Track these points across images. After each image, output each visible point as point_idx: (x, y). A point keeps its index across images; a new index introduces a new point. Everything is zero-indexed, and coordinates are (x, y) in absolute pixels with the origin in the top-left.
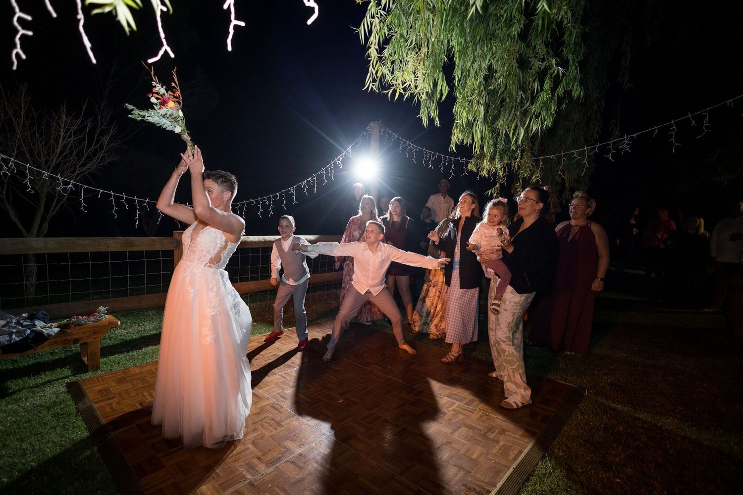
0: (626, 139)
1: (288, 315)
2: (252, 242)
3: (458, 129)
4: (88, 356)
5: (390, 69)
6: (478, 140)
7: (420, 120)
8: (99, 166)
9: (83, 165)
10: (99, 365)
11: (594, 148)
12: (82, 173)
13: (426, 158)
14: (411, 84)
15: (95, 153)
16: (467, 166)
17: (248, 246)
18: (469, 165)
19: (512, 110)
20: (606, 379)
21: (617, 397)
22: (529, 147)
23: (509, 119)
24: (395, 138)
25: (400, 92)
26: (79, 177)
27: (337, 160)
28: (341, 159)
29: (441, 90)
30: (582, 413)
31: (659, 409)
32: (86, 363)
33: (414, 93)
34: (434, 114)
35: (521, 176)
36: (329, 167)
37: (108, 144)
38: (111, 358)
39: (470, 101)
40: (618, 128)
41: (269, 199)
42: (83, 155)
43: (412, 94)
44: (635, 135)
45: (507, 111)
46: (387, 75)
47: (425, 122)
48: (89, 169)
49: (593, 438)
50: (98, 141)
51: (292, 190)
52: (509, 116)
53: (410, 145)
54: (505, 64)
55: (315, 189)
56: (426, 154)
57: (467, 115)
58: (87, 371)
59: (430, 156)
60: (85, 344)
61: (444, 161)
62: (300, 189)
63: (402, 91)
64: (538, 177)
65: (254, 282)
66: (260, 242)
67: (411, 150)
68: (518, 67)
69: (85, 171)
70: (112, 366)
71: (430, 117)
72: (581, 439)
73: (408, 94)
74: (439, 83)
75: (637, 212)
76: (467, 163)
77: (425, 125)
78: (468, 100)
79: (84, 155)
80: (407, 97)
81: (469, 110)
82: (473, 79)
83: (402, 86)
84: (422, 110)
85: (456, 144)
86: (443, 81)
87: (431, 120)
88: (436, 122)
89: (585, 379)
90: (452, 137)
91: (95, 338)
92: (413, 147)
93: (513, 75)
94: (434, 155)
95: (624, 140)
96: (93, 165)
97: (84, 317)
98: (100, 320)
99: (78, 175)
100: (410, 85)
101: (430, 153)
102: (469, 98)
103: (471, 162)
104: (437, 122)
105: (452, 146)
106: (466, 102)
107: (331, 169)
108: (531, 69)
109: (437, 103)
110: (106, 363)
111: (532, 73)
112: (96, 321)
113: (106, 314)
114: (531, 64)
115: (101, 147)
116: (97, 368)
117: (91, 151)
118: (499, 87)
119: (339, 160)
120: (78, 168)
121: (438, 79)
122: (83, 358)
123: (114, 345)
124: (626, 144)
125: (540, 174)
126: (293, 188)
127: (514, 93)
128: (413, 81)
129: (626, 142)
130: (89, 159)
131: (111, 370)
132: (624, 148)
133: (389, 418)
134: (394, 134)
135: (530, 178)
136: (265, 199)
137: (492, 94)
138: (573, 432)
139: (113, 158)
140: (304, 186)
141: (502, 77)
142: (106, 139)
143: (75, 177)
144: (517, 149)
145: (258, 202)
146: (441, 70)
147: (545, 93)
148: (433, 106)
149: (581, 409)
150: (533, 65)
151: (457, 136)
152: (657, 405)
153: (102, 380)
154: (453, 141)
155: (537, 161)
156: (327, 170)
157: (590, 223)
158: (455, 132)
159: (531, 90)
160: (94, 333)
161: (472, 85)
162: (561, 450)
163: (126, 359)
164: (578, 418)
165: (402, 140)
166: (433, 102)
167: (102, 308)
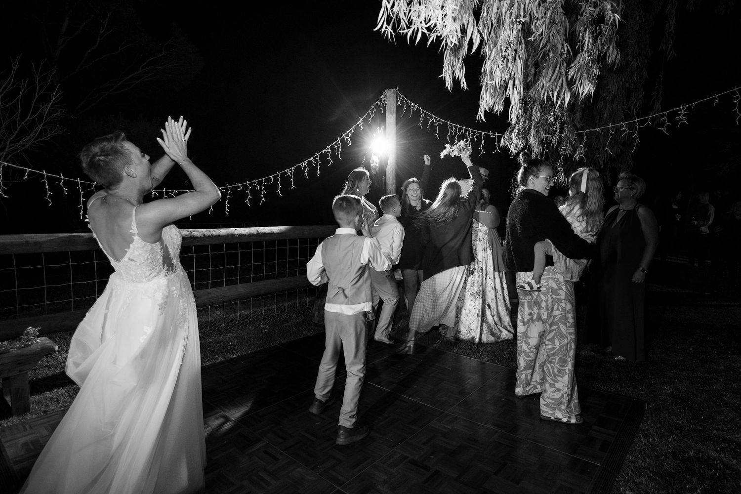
0: (683, 109)
1: (289, 324)
2: (241, 236)
3: (488, 93)
4: (11, 395)
5: (405, 11)
6: (515, 104)
7: (443, 81)
8: (38, 142)
9: (16, 140)
10: (29, 405)
11: (647, 120)
12: (15, 151)
13: (451, 133)
14: (438, 23)
15: (32, 125)
16: (499, 141)
17: (235, 241)
18: (502, 141)
19: (556, 66)
20: (665, 389)
21: (680, 411)
22: (570, 118)
23: (554, 77)
24: (415, 109)
25: (422, 32)
26: (10, 156)
27: (346, 136)
28: (350, 134)
29: (471, 39)
30: (645, 436)
31: (729, 425)
32: (10, 404)
33: (441, 36)
34: (460, 74)
35: (562, 153)
36: (336, 144)
37: (49, 114)
38: (48, 394)
39: (504, 57)
40: (660, 101)
41: (260, 183)
42: (15, 129)
43: (438, 37)
44: (693, 105)
45: (551, 68)
46: (402, 20)
47: (449, 84)
48: (24, 145)
49: (662, 468)
50: (36, 109)
51: (289, 172)
52: (553, 75)
53: (432, 117)
54: (548, 9)
55: (319, 172)
56: (451, 128)
57: (501, 75)
58: (11, 415)
59: (456, 131)
60: (8, 378)
61: (472, 136)
62: (299, 171)
63: (425, 31)
64: (582, 153)
65: (244, 285)
66: (251, 235)
67: (433, 123)
68: (563, 13)
69: (18, 149)
70: (47, 406)
71: (455, 77)
72: (649, 471)
73: (433, 37)
74: (468, 31)
75: (679, 197)
76: (500, 138)
77: (449, 88)
78: (502, 55)
79: (17, 128)
80: (433, 40)
81: (503, 67)
82: (508, 30)
83: (426, 24)
84: (445, 69)
85: (486, 111)
86: (474, 27)
87: (456, 82)
88: (462, 84)
89: (642, 390)
90: (480, 102)
91: (20, 371)
92: (436, 119)
93: (558, 22)
94: (460, 129)
95: (680, 110)
96: (29, 141)
97: (5, 343)
98: (29, 346)
99: (8, 154)
100: (435, 25)
101: (456, 127)
102: (504, 54)
103: (504, 137)
104: (464, 84)
105: (481, 114)
106: (499, 58)
107: (338, 147)
108: (582, 15)
109: (463, 60)
110: (38, 403)
111: (583, 21)
112: (23, 348)
113: (38, 337)
114: (582, 10)
115: (40, 118)
116: (26, 410)
117: (26, 123)
118: (541, 38)
119: (347, 135)
120: (8, 144)
121: (468, 24)
122: (5, 397)
123: (54, 375)
124: (683, 115)
125: (584, 151)
126: (291, 170)
127: (559, 47)
128: (440, 19)
129: (683, 112)
130: (23, 133)
131: (45, 412)
132: (681, 120)
133: (417, 458)
134: (413, 104)
135: (572, 156)
136: (255, 183)
137: (531, 47)
138: (638, 462)
139: (57, 131)
140: (305, 167)
141: (544, 25)
142: (46, 108)
143: (4, 156)
144: (556, 121)
145: (246, 187)
146: (472, 13)
147: (587, 54)
148: (459, 64)
149: (643, 431)
150: (584, 11)
151: (487, 101)
152: (726, 420)
153: (31, 428)
154: (481, 107)
155: (581, 136)
156: (332, 148)
157: (638, 207)
158: (485, 96)
159: (582, 41)
160: (19, 364)
161: (507, 37)
162: (628, 488)
163: (69, 394)
164: (641, 442)
165: (423, 112)
166: (459, 59)
167: (31, 329)
